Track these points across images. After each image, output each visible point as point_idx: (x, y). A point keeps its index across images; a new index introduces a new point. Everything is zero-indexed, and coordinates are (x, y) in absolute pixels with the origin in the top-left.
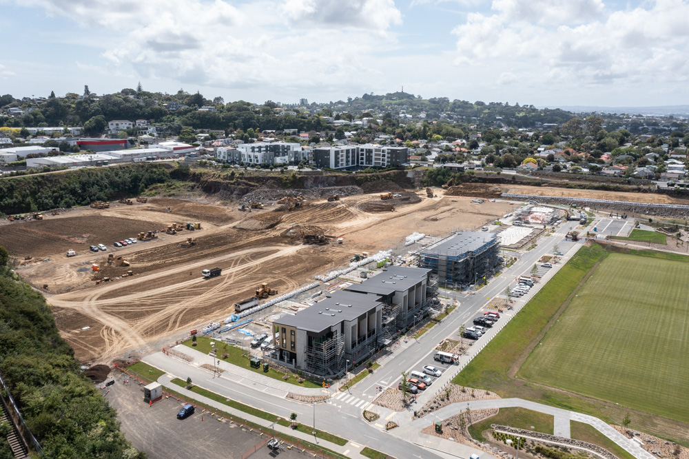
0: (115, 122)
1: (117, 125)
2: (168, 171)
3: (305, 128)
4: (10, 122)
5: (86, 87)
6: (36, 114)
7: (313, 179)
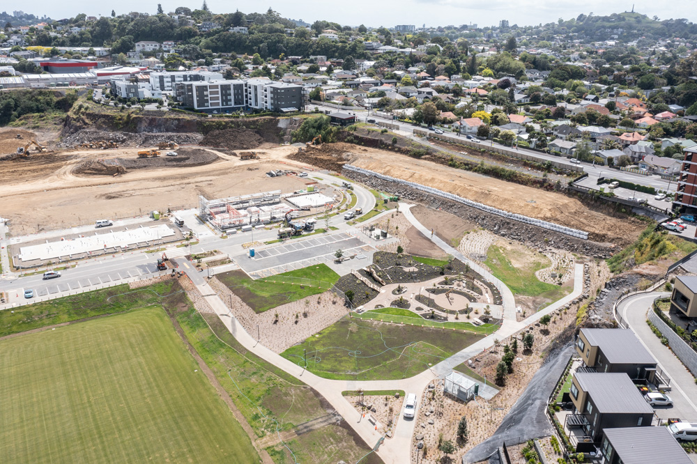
0: (142, 43)
1: (144, 46)
2: (55, 99)
3: (337, 54)
4: (57, 41)
5: (159, 5)
6: (84, 34)
7: (148, 121)
